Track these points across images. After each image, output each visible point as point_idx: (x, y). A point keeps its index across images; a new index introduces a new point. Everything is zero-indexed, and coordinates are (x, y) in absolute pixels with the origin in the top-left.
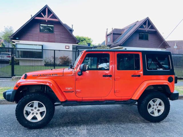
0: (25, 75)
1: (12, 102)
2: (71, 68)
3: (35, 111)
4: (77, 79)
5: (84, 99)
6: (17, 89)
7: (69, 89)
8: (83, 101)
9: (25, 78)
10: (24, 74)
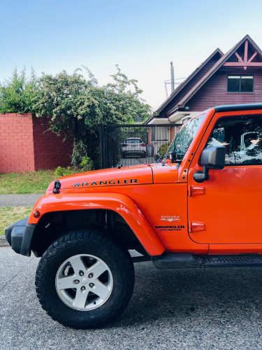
0: (56, 184)
1: (25, 255)
2: (173, 161)
3: (85, 280)
4: (193, 193)
5: (212, 247)
6: (36, 221)
7: (170, 220)
8: (209, 254)
9: (55, 193)
10: (54, 182)
